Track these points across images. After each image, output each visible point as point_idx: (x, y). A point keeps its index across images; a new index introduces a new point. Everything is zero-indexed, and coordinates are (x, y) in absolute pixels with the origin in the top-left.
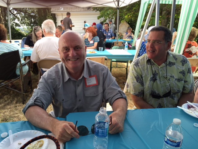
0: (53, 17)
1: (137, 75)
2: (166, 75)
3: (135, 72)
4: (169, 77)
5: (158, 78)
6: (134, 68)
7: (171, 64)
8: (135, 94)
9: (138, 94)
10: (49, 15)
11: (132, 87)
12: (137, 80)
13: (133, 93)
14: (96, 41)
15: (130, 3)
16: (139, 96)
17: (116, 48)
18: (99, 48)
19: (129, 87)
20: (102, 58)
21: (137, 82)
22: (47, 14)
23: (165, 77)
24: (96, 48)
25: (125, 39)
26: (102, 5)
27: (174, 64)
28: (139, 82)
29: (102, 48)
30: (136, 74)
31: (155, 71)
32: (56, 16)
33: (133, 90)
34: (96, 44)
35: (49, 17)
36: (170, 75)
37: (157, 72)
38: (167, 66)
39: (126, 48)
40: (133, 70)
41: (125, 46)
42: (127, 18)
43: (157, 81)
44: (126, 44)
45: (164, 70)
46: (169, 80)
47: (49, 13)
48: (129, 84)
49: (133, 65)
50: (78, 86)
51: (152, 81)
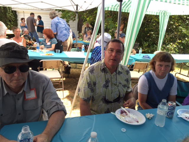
0: (13, 14)
1: (90, 82)
2: (115, 82)
3: (88, 78)
4: (118, 84)
5: (110, 85)
6: (89, 74)
7: (120, 73)
8: (84, 99)
9: (87, 99)
10: (9, 11)
11: (83, 91)
12: (88, 86)
13: (83, 97)
14: (54, 43)
15: (87, 9)
16: (87, 102)
17: (75, 51)
18: (56, 50)
19: (80, 91)
20: (58, 61)
21: (89, 88)
22: (7, 10)
23: (115, 84)
24: (54, 50)
25: (85, 40)
26: (61, 7)
27: (121, 73)
28: (90, 89)
29: (59, 51)
30: (90, 80)
31: (108, 78)
32: (17, 14)
33: (83, 95)
34: (53, 46)
35: (9, 14)
36: (119, 82)
37: (109, 80)
38: (117, 75)
39: (83, 51)
40: (87, 76)
41: (82, 49)
42: (89, 21)
43: (109, 87)
44: (83, 47)
45: (114, 77)
46: (118, 86)
47: (9, 10)
48: (80, 88)
49: (88, 72)
50: (18, 99)
51: (104, 88)
